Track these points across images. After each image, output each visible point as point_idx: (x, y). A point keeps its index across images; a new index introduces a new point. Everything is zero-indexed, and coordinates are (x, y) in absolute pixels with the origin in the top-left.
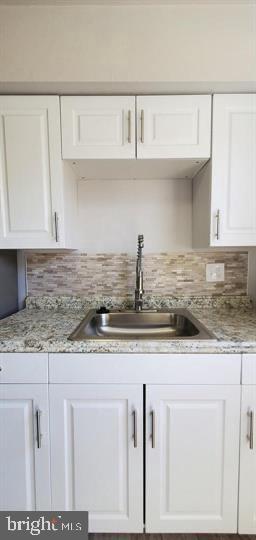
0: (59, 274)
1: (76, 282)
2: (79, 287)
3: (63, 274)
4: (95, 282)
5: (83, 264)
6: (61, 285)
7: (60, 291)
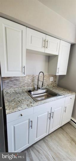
0: (14, 82)
1: (19, 84)
2: (20, 85)
3: (16, 82)
4: (25, 83)
5: (22, 78)
6: (15, 85)
7: (15, 87)
